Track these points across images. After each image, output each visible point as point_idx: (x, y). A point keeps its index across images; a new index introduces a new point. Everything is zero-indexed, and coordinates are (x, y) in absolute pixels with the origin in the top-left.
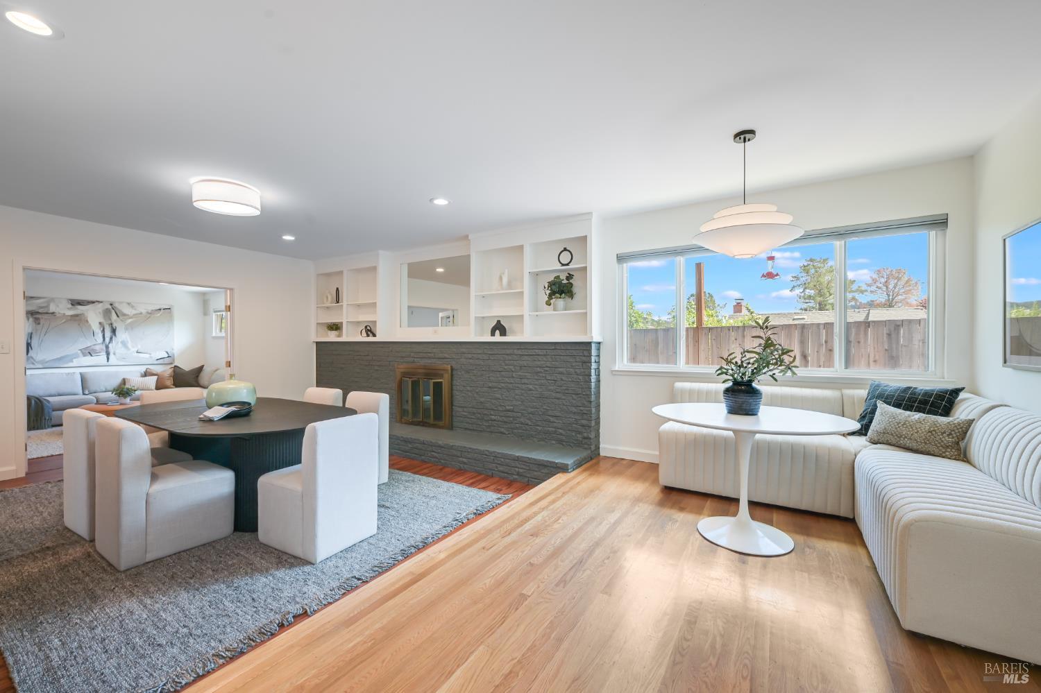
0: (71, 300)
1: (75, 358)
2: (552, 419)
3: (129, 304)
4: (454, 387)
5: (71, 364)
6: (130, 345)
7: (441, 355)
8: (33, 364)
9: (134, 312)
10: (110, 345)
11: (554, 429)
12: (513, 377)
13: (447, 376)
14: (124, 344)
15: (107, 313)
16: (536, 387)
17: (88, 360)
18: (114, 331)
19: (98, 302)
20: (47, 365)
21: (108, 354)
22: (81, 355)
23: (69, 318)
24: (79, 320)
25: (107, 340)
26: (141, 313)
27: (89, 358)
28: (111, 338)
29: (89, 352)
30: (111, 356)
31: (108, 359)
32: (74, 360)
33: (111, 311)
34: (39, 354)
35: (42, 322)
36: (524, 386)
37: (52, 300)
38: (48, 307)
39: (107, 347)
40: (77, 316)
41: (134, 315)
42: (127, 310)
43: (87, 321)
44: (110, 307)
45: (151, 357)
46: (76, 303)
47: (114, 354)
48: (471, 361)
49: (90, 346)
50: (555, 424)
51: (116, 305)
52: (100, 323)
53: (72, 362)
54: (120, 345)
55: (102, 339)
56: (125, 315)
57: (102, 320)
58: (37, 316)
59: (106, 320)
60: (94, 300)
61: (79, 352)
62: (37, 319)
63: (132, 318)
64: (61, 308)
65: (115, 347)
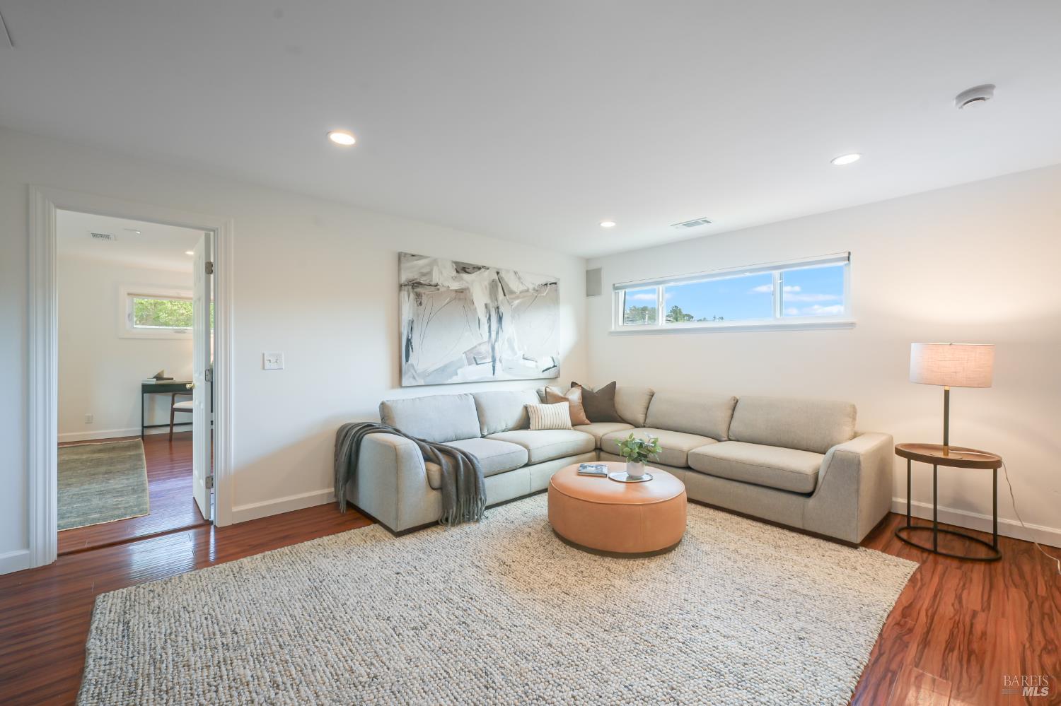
0: (456, 263)
1: (460, 367)
3: (515, 273)
5: (455, 379)
6: (516, 344)
8: (412, 378)
9: (522, 288)
10: (496, 346)
14: (510, 341)
15: (493, 287)
17: (472, 372)
18: (500, 319)
19: (484, 267)
20: (429, 381)
21: (494, 361)
22: (466, 362)
23: (453, 294)
24: (462, 295)
25: (493, 335)
26: (528, 291)
27: (474, 367)
28: (497, 333)
29: (475, 357)
30: (498, 365)
31: (494, 369)
32: (459, 371)
33: (498, 286)
34: (425, 359)
35: (424, 299)
37: (435, 262)
38: (429, 273)
39: (493, 348)
40: (461, 291)
41: (521, 292)
42: (514, 285)
43: (473, 301)
44: (496, 277)
45: (537, 367)
46: (463, 269)
47: (501, 361)
49: (476, 347)
51: (503, 274)
52: (486, 305)
53: (457, 374)
54: (506, 344)
55: (488, 334)
56: (512, 292)
57: (488, 301)
58: (419, 290)
59: (492, 301)
60: (480, 264)
61: (464, 355)
62: (418, 295)
63: (518, 298)
64: (445, 277)
65: (502, 350)
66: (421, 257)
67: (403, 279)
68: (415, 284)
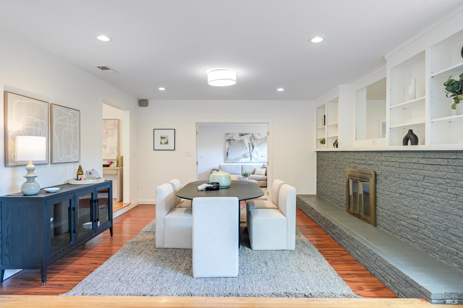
0: (240, 134)
1: (241, 159)
2: (453, 238)
3: (258, 134)
4: (377, 191)
5: (239, 162)
6: (259, 153)
7: (369, 162)
8: (229, 161)
10: (252, 154)
11: (455, 251)
12: (417, 186)
13: (372, 180)
14: (257, 153)
15: (251, 138)
16: (438, 199)
17: (244, 160)
18: (253, 147)
19: (248, 134)
20: (233, 162)
21: (251, 157)
22: (242, 157)
23: (239, 141)
24: (242, 141)
25: (251, 151)
26: (263, 138)
28: (252, 150)
29: (245, 156)
30: (252, 158)
31: (251, 159)
32: (241, 160)
33: (253, 138)
34: (231, 157)
35: (231, 143)
36: (427, 197)
37: (234, 134)
38: (233, 137)
39: (251, 154)
40: (241, 140)
41: (260, 139)
42: (257, 137)
43: (244, 143)
44: (252, 136)
46: (242, 135)
48: (387, 168)
49: (245, 154)
50: (457, 246)
51: (254, 135)
52: (249, 143)
53: (240, 160)
54: (255, 153)
55: (249, 150)
56: (257, 139)
57: (249, 142)
58: (230, 141)
59: (250, 142)
60: (246, 133)
61: (242, 156)
62: (230, 142)
63: (259, 140)
64: (237, 138)
65: (254, 154)
66: (231, 134)
67: (226, 139)
68: (229, 140)
